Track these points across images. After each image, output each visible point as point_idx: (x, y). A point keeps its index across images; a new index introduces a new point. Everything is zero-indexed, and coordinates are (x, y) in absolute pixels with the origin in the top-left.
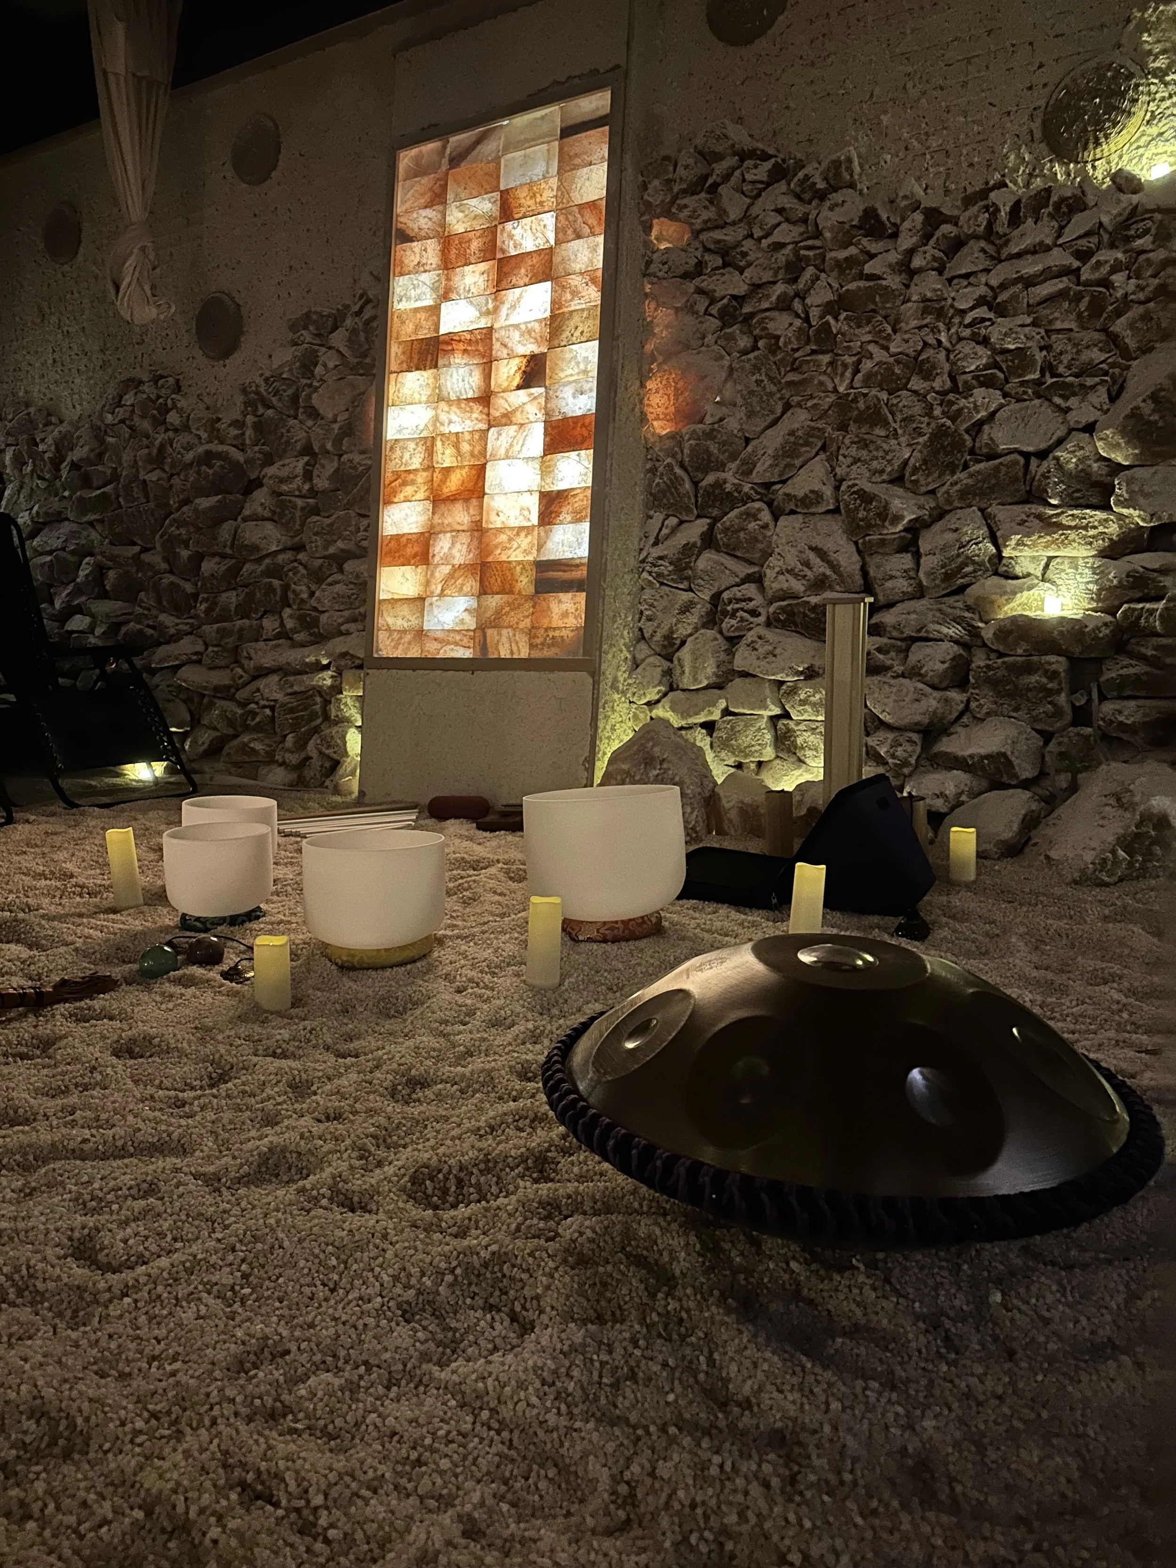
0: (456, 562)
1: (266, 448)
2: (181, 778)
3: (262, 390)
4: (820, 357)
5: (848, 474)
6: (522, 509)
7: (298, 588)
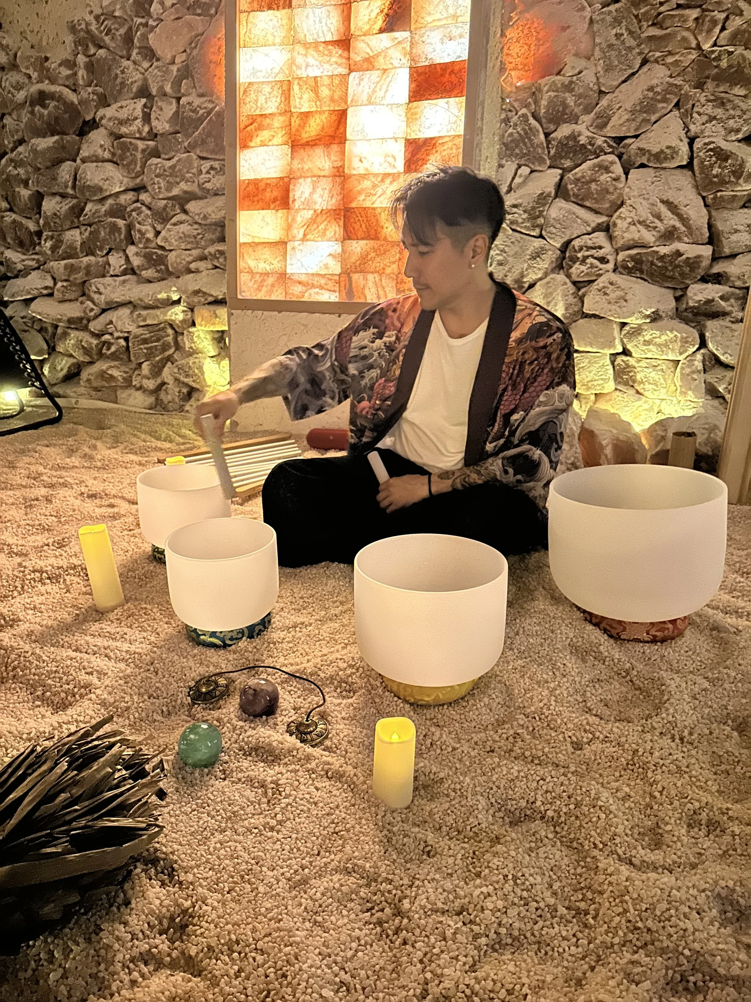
0: (318, 207)
1: (100, 90)
2: (46, 401)
3: (93, 27)
4: (687, 12)
5: (702, 131)
6: (386, 156)
7: (143, 228)
